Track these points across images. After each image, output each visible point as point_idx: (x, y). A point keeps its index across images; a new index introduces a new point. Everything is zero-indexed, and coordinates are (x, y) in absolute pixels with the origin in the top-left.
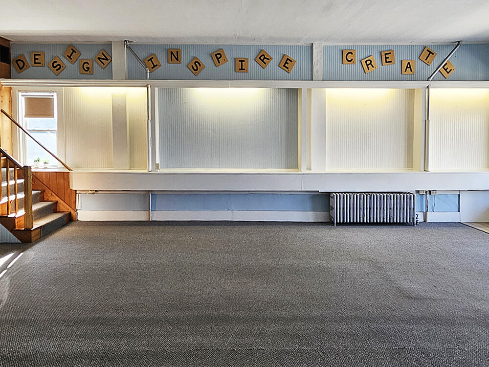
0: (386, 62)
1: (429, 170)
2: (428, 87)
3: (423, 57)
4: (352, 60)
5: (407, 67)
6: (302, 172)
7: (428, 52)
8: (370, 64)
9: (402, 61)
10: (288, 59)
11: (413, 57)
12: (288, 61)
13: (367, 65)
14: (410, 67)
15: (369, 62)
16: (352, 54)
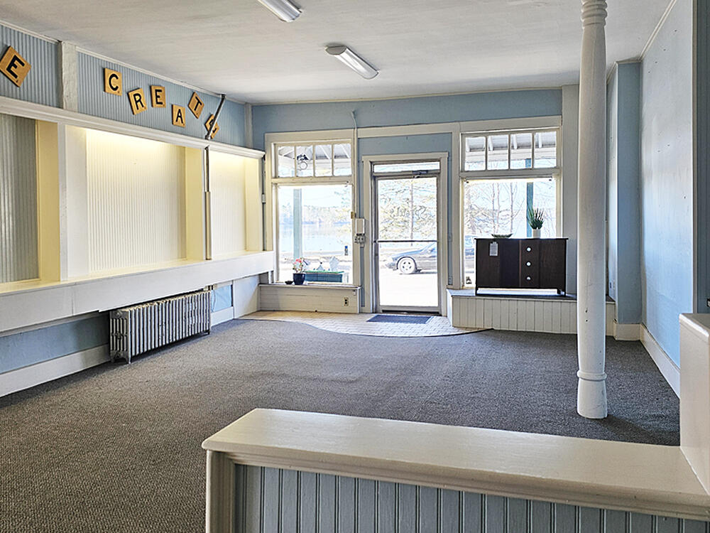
0: (157, 103)
1: (212, 258)
2: (207, 148)
3: (193, 106)
4: (117, 87)
5: (178, 116)
6: (62, 283)
7: (196, 101)
8: (140, 100)
9: (172, 106)
10: (15, 58)
11: (181, 103)
12: (16, 62)
13: (136, 102)
14: (181, 117)
15: (138, 98)
16: (117, 78)
